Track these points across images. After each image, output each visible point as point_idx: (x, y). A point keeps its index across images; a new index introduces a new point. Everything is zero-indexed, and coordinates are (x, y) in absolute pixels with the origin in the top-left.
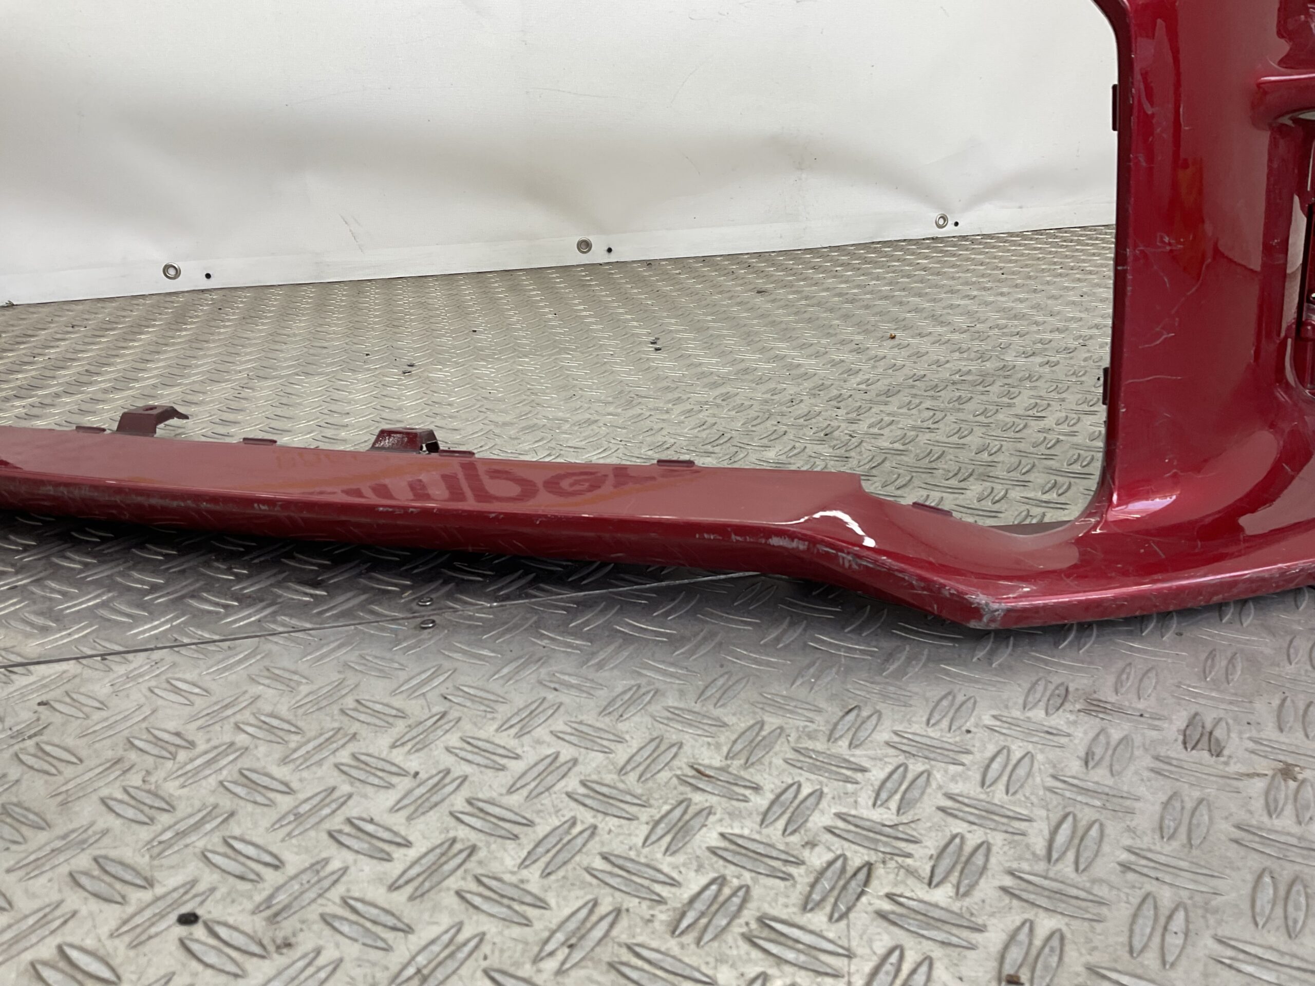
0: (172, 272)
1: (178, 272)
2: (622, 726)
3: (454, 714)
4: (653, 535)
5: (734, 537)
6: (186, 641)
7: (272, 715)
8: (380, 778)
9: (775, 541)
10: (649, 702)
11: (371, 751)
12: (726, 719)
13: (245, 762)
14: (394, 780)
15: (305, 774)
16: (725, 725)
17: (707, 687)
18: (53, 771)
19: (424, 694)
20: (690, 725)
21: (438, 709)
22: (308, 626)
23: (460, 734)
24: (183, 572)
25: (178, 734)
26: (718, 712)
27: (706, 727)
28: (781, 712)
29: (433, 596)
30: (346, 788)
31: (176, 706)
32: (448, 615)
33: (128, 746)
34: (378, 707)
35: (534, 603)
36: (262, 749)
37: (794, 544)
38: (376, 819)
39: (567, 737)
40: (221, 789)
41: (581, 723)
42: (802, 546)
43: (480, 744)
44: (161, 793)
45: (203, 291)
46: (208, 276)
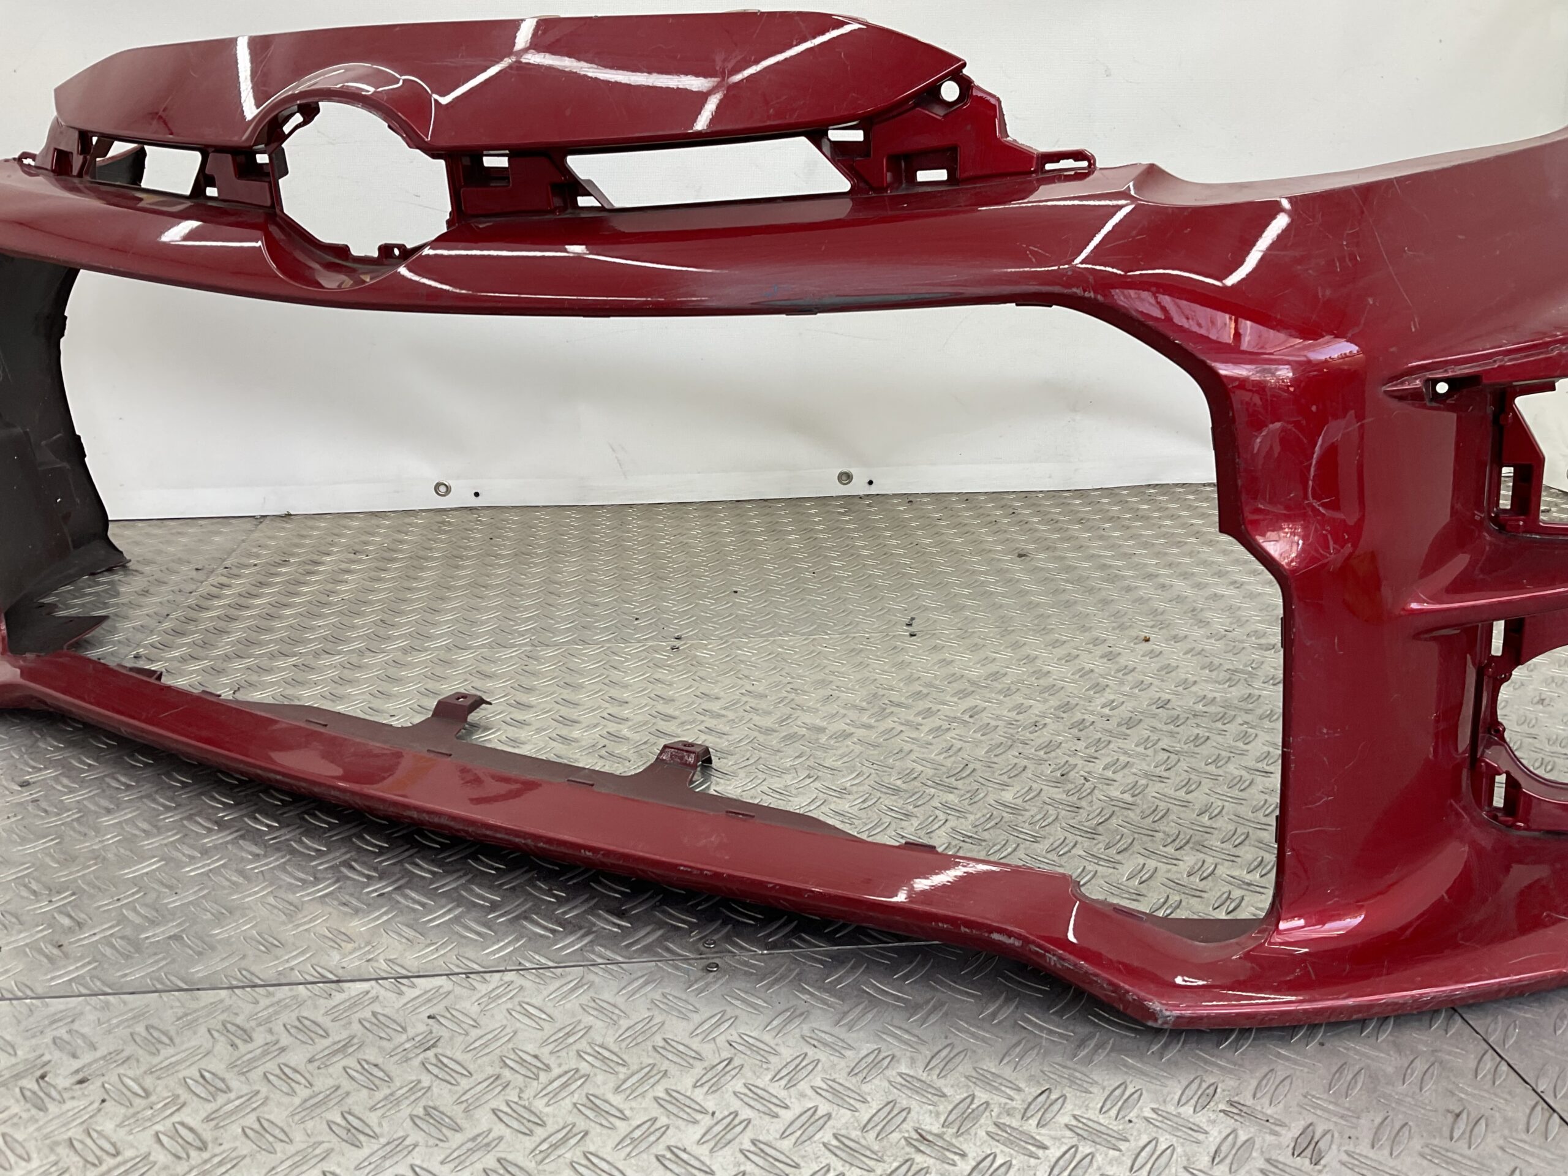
0: (443, 489)
1: (448, 489)
2: (866, 1088)
3: (737, 1062)
4: (898, 918)
5: (963, 929)
6: (528, 965)
7: (601, 1046)
8: (688, 1114)
9: (996, 936)
10: (887, 1067)
11: (679, 1089)
12: (945, 1090)
13: (590, 1088)
14: (699, 1117)
15: (634, 1104)
16: (944, 1095)
17: (933, 1057)
18: (453, 1081)
19: (714, 1039)
20: (917, 1092)
21: (725, 1055)
22: (621, 959)
23: (743, 1081)
24: (513, 889)
25: (536, 1057)
26: (940, 1083)
27: (930, 1096)
28: (988, 1088)
29: (715, 938)
30: (663, 1120)
31: (530, 1030)
32: (728, 959)
33: (502, 1064)
34: (681, 1048)
35: (795, 953)
36: (600, 1078)
37: (1011, 941)
38: (688, 1149)
39: (824, 1093)
40: (575, 1110)
41: (834, 1081)
42: (1018, 943)
43: (760, 1092)
44: (533, 1109)
45: (471, 509)
46: (477, 494)
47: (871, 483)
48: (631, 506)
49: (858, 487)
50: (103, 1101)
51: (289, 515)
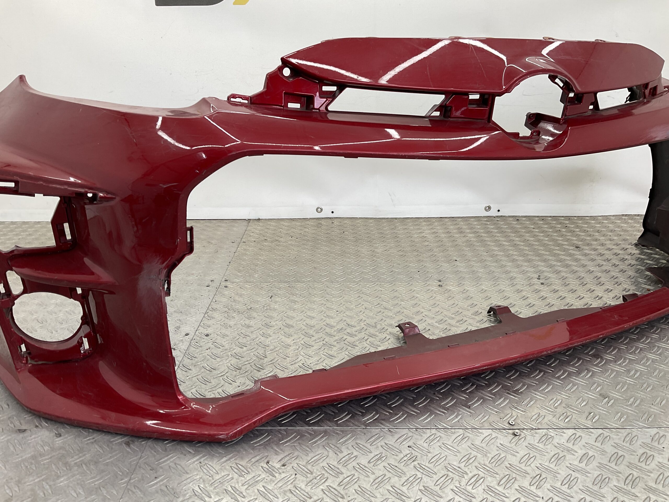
1: (322, 210)
2: (603, 491)
3: (543, 476)
6: (440, 427)
7: (484, 465)
10: (608, 482)
11: (524, 486)
12: (637, 494)
13: (486, 483)
15: (508, 491)
16: (637, 496)
17: (626, 479)
18: (430, 476)
19: (530, 465)
20: (626, 494)
21: (538, 472)
23: (550, 484)
25: (459, 467)
26: (633, 491)
27: (631, 496)
28: (655, 494)
31: (452, 455)
33: (447, 470)
34: (518, 468)
36: (489, 479)
39: (586, 492)
40: (485, 492)
41: (587, 487)
43: (558, 490)
44: (467, 490)
45: (330, 218)
46: (333, 212)
47: (499, 211)
48: (396, 218)
49: (493, 212)
50: (296, 474)
51: (259, 219)
